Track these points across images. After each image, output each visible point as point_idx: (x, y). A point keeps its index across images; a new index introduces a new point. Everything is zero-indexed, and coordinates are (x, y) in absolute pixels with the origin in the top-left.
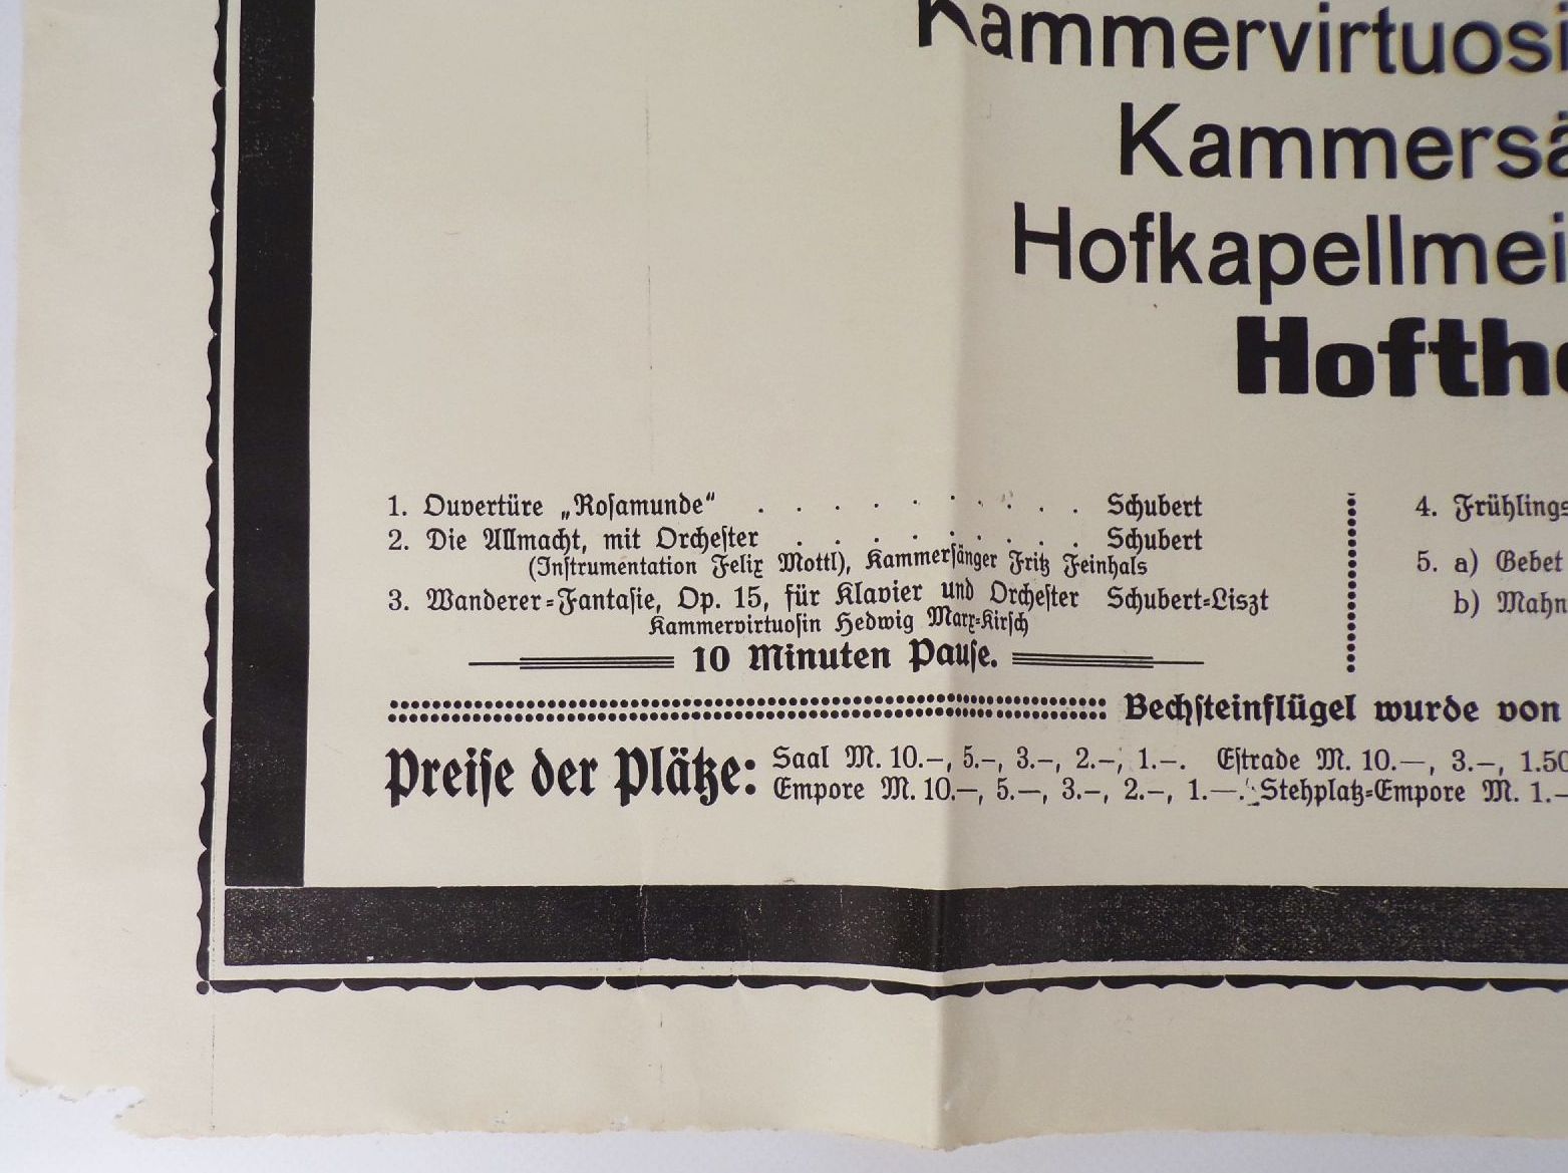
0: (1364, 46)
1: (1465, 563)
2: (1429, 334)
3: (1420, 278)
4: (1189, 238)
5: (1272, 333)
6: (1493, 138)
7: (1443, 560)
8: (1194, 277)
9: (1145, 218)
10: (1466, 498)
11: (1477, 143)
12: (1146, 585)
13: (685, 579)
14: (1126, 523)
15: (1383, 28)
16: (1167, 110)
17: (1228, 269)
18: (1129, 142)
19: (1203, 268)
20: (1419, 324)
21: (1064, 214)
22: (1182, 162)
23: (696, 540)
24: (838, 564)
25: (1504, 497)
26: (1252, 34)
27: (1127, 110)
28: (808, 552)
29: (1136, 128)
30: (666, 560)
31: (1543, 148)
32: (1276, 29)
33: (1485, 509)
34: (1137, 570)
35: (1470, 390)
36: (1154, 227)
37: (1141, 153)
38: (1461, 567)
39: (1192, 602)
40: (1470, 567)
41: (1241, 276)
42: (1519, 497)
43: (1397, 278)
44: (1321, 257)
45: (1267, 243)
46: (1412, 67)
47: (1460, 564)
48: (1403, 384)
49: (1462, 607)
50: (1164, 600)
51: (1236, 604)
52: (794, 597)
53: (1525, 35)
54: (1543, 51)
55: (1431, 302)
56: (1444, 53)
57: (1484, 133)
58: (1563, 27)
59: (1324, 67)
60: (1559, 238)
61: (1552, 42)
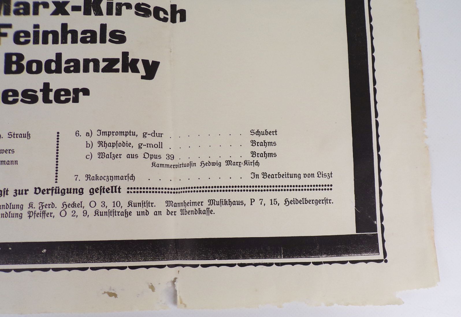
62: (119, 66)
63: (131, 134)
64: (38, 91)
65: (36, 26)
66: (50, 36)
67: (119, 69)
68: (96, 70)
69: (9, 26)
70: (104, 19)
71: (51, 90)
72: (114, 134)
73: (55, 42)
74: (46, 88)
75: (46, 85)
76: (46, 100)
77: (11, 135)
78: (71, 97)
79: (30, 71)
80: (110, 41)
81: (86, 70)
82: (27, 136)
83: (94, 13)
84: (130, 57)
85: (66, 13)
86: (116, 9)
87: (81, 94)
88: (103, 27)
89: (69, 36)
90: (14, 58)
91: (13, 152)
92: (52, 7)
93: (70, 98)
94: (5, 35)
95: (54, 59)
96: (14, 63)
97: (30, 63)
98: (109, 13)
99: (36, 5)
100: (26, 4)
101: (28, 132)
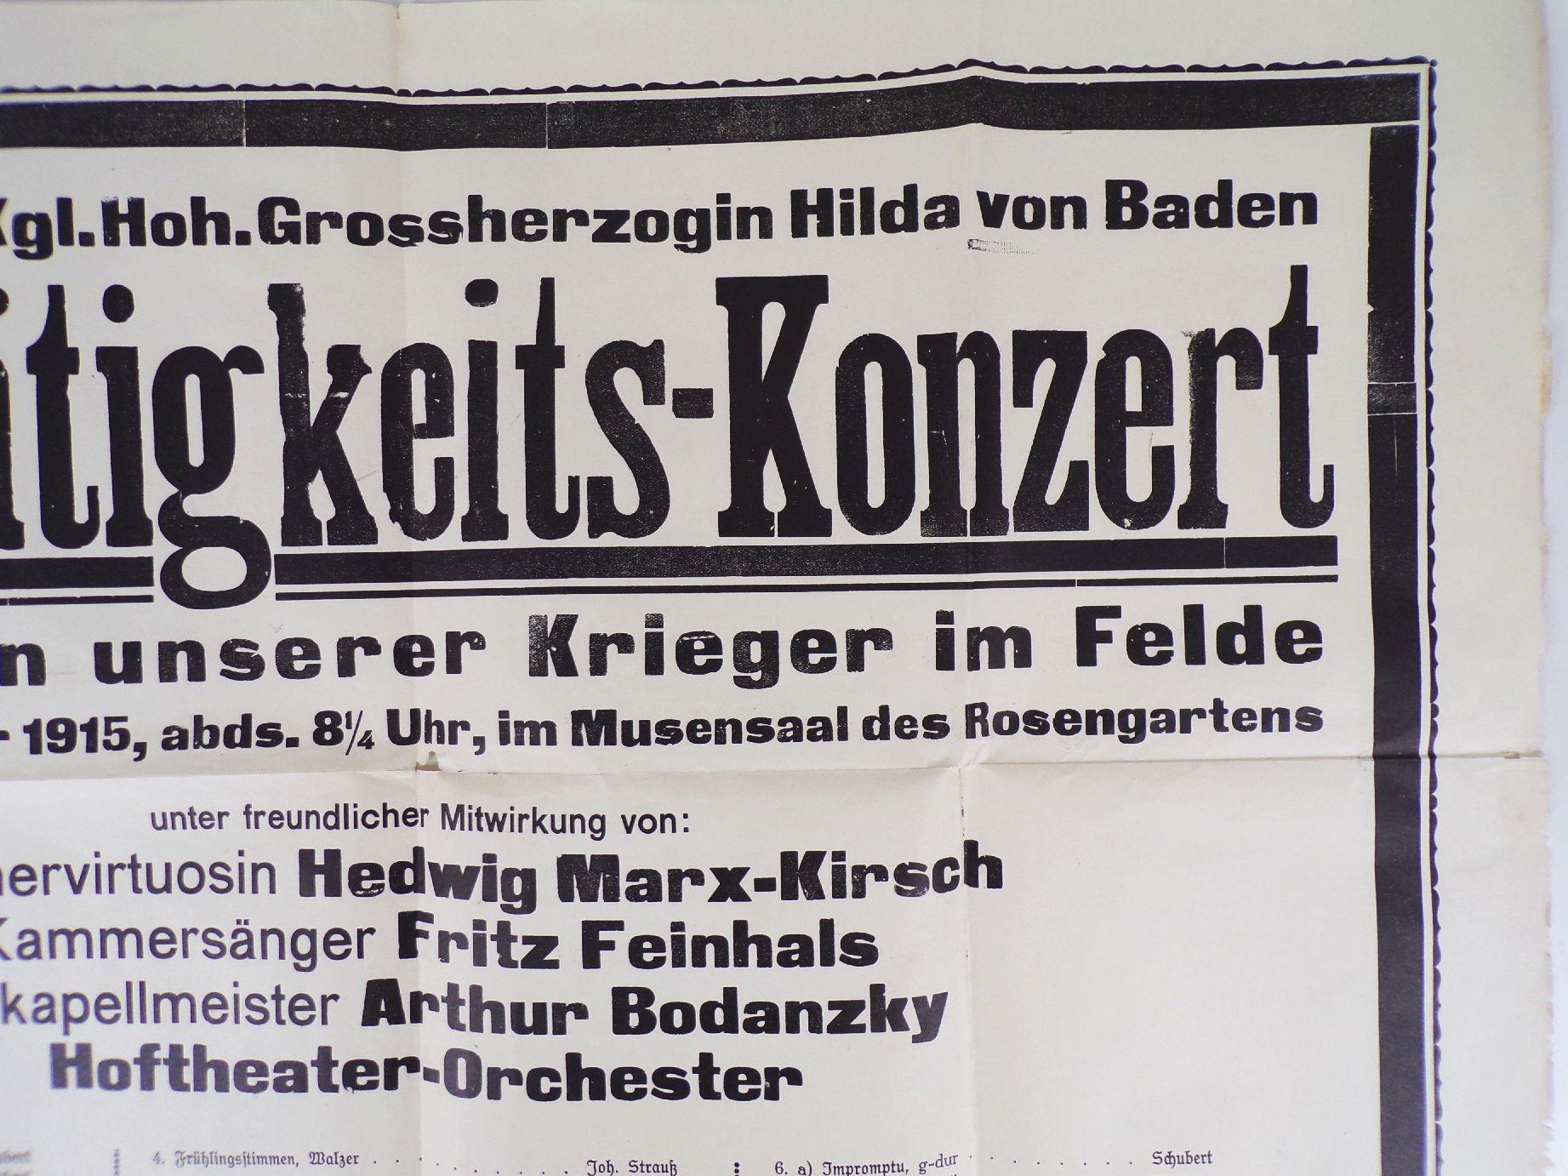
0: (123, 878)
2: (163, 1054)
3: (157, 1019)
4: (18, 997)
5: (71, 1053)
6: (200, 934)
8: (23, 1021)
10: (182, 1153)
11: (191, 937)
15: (134, 866)
16: (2, 921)
17: (44, 1014)
19: (28, 1012)
20: (156, 1047)
22: (11, 952)
25: (203, 1153)
26: (53, 873)
31: (228, 942)
32: (68, 868)
33: (192, 1160)
35: (185, 1088)
41: (51, 1018)
42: (211, 1153)
43: (143, 1020)
44: (98, 1007)
45: (67, 998)
46: (152, 890)
48: (147, 1084)
53: (219, 870)
54: (228, 880)
55: (164, 1034)
56: (172, 881)
57: (195, 931)
58: (241, 866)
59: (98, 890)
60: (236, 997)
61: (234, 875)
62: (864, 1017)
63: (895, 1168)
65: (677, 926)
66: (710, 949)
67: (865, 1025)
68: (815, 1027)
69: (618, 926)
70: (828, 907)
71: (717, 1070)
72: (860, 1170)
73: (721, 962)
74: (706, 1066)
75: (706, 1058)
76: (707, 1092)
77: (636, 1167)
78: (762, 1087)
79: (668, 1028)
80: (843, 959)
81: (793, 1028)
82: (669, 1169)
83: (805, 894)
84: (889, 996)
85: (742, 897)
86: (854, 882)
87: (783, 1081)
88: (827, 927)
89: (753, 950)
90: (633, 999)
92: (712, 883)
93: (760, 1090)
94: (610, 945)
95: (721, 1001)
96: (633, 1009)
97: (668, 1009)
98: (839, 892)
99: (676, 876)
100: (653, 876)
101: (672, 1161)
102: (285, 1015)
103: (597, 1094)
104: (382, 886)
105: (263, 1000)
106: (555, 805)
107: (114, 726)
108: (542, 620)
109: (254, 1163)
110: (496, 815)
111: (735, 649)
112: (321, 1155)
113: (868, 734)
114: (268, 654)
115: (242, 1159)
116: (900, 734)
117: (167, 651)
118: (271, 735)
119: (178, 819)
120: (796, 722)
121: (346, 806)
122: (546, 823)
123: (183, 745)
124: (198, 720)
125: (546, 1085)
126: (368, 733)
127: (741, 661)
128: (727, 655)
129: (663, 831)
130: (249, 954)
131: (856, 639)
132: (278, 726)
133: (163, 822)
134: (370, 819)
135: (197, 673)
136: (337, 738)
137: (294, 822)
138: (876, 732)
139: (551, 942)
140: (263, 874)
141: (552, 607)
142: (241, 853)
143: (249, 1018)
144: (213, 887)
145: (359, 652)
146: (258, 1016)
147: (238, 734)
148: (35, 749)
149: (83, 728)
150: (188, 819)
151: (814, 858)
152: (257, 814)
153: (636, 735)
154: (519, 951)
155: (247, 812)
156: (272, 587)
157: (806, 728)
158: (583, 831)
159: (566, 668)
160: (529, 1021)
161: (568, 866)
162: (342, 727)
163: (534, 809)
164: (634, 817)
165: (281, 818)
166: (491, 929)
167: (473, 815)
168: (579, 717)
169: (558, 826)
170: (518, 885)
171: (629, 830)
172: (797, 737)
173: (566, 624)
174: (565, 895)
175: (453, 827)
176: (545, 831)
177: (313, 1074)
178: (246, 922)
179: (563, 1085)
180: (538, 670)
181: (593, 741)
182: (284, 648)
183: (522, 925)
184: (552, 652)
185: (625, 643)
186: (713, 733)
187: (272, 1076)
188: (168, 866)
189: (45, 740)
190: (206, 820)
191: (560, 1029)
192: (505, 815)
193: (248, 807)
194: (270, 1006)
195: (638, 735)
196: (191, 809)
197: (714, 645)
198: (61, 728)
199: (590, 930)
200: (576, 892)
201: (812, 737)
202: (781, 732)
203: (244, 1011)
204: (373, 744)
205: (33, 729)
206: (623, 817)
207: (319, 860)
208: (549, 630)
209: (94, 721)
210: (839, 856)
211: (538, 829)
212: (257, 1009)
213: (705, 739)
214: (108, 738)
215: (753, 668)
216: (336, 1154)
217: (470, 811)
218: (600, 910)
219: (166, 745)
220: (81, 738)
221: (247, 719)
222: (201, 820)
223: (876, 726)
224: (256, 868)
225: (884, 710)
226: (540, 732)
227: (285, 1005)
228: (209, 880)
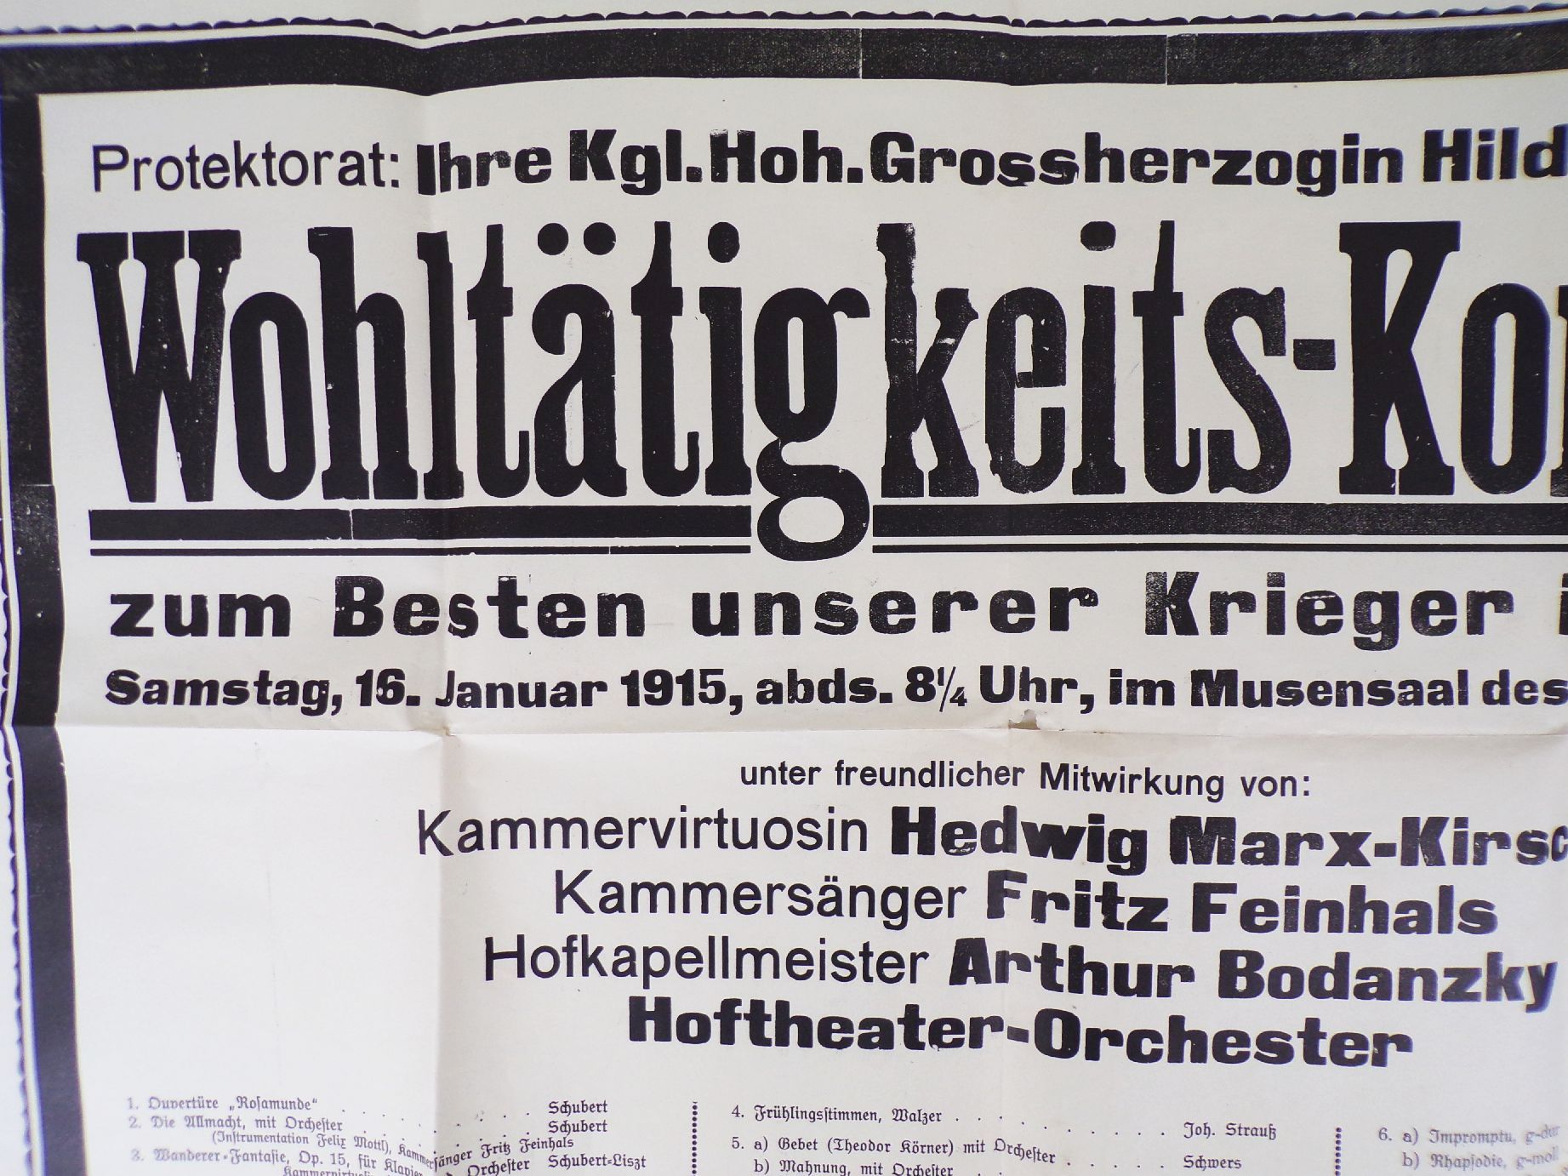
0: (709, 832)
1: (760, 1144)
2: (744, 1009)
4: (599, 949)
5: (650, 1006)
6: (786, 890)
7: (747, 1142)
8: (603, 973)
9: (572, 938)
10: (762, 1107)
11: (777, 892)
12: (573, 1153)
13: (302, 1146)
14: (560, 1118)
15: (721, 821)
16: (585, 873)
17: (623, 967)
18: (561, 894)
19: (608, 968)
20: (738, 1002)
21: (521, 939)
22: (594, 904)
23: (307, 1124)
24: (385, 1148)
25: (784, 1108)
26: (638, 826)
27: (559, 874)
28: (370, 1138)
29: (565, 886)
30: (291, 1135)
31: (815, 898)
32: (653, 822)
33: (772, 1114)
34: (567, 1144)
35: (767, 1043)
36: (578, 944)
37: (568, 901)
38: (758, 1147)
39: (601, 1162)
40: (763, 1146)
41: (631, 972)
42: (792, 1108)
43: (725, 975)
44: (680, 961)
45: (648, 952)
46: (738, 845)
47: (757, 1145)
48: (728, 1037)
49: (759, 1168)
50: (585, 1160)
51: (627, 1163)
52: (363, 1162)
53: (808, 827)
54: (818, 837)
55: (746, 989)
56: (758, 836)
57: (781, 887)
58: (831, 822)
59: (683, 845)
60: (822, 953)
61: (823, 831)
62: (1480, 986)
63: (1504, 1138)
64: (1294, 1036)
65: (1292, 890)
66: (1324, 915)
67: (1480, 993)
68: (1429, 995)
69: (1230, 888)
70: (1449, 874)
71: (1323, 1036)
72: (1468, 1139)
73: (1335, 927)
74: (1312, 1031)
75: (1312, 1023)
76: (1312, 1057)
77: (1232, 1130)
78: (1369, 1052)
79: (1276, 992)
80: (1462, 927)
81: (1406, 994)
82: (1268, 1133)
83: (1425, 860)
84: (1505, 965)
85: (1361, 861)
86: (1475, 848)
87: (1392, 1047)
88: (1446, 893)
89: (1369, 915)
90: (1242, 963)
91: (1238, 1166)
92: (1331, 848)
93: (1367, 1056)
94: (1221, 909)
95: (1332, 965)
96: (1241, 973)
97: (1276, 973)
98: (1460, 859)
99: (1294, 840)
100: (1271, 840)
101: (1271, 1125)
102: (873, 972)
103: (1199, 1056)
104: (974, 845)
105: (851, 957)
106: (1168, 766)
107: (710, 678)
108: (1162, 577)
109: (836, 1119)
110: (1104, 776)
111: (1355, 610)
112: (904, 1112)
113: (1488, 699)
114: (862, 608)
115: (824, 1114)
116: (1520, 699)
117: (764, 603)
118: (864, 690)
119: (768, 774)
120: (1417, 685)
121: (942, 763)
122: (1161, 784)
123: (777, 699)
124: (792, 673)
125: (1147, 1046)
126: (960, 690)
127: (1362, 622)
128: (1348, 616)
129: (1283, 794)
130: (838, 911)
131: (1477, 600)
132: (870, 681)
133: (753, 777)
134: (965, 777)
135: (792, 626)
136: (930, 694)
137: (888, 778)
138: (1496, 696)
139: (1160, 904)
140: (854, 832)
141: (1171, 564)
142: (831, 810)
143: (835, 975)
144: (801, 843)
145: (955, 607)
146: (845, 973)
147: (832, 688)
148: (633, 700)
149: (679, 680)
150: (778, 774)
151: (1437, 824)
152: (849, 770)
153: (1258, 696)
154: (1125, 913)
155: (839, 769)
156: (869, 540)
157: (1426, 691)
158: (1200, 792)
159: (1186, 626)
160: (1132, 982)
161: (1182, 828)
162: (934, 683)
163: (1147, 770)
164: (1254, 779)
165: (874, 774)
166: (1096, 890)
167: (1079, 774)
168: (1199, 677)
169: (1173, 787)
170: (1126, 847)
171: (1248, 792)
172: (1418, 701)
173: (1186, 582)
174: (1178, 856)
175: (1055, 785)
176: (1159, 792)
177: (899, 1032)
178: (835, 879)
179: (1164, 1047)
180: (1155, 627)
181: (1214, 702)
182: (878, 604)
183: (1129, 887)
184: (1171, 610)
185: (1246, 602)
186: (1334, 695)
187: (857, 1033)
188: (754, 822)
189: (642, 692)
190: (797, 775)
191: (1165, 992)
192: (1114, 776)
193: (841, 762)
194: (858, 963)
195: (1259, 696)
196: (783, 764)
197: (1334, 605)
198: (658, 680)
199: (1202, 892)
200: (1189, 853)
201: (1433, 700)
202: (1401, 695)
203: (830, 968)
204: (965, 701)
205: (630, 680)
206: (1243, 779)
207: (914, 817)
208: (1169, 588)
209: (690, 673)
210: (1461, 822)
211: (1151, 789)
212: (844, 967)
213: (1327, 701)
214: (703, 690)
215: (1373, 629)
216: (919, 1111)
217: (1076, 770)
218: (1213, 873)
219: (761, 699)
220: (678, 690)
221: (840, 673)
222: (792, 774)
223: (1496, 690)
224: (846, 825)
225: (1504, 675)
226: (1157, 691)
227: (873, 962)
228: (797, 836)
